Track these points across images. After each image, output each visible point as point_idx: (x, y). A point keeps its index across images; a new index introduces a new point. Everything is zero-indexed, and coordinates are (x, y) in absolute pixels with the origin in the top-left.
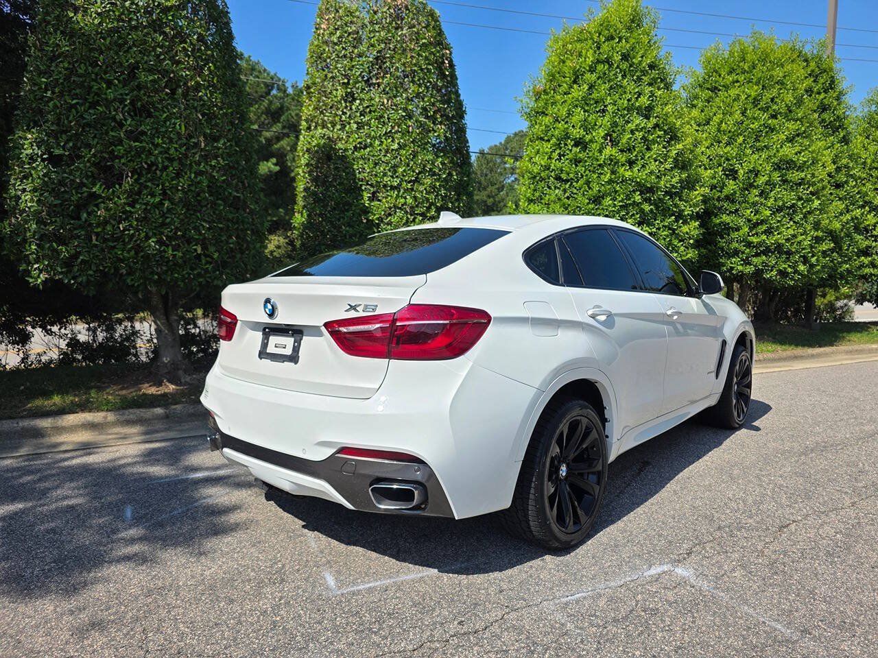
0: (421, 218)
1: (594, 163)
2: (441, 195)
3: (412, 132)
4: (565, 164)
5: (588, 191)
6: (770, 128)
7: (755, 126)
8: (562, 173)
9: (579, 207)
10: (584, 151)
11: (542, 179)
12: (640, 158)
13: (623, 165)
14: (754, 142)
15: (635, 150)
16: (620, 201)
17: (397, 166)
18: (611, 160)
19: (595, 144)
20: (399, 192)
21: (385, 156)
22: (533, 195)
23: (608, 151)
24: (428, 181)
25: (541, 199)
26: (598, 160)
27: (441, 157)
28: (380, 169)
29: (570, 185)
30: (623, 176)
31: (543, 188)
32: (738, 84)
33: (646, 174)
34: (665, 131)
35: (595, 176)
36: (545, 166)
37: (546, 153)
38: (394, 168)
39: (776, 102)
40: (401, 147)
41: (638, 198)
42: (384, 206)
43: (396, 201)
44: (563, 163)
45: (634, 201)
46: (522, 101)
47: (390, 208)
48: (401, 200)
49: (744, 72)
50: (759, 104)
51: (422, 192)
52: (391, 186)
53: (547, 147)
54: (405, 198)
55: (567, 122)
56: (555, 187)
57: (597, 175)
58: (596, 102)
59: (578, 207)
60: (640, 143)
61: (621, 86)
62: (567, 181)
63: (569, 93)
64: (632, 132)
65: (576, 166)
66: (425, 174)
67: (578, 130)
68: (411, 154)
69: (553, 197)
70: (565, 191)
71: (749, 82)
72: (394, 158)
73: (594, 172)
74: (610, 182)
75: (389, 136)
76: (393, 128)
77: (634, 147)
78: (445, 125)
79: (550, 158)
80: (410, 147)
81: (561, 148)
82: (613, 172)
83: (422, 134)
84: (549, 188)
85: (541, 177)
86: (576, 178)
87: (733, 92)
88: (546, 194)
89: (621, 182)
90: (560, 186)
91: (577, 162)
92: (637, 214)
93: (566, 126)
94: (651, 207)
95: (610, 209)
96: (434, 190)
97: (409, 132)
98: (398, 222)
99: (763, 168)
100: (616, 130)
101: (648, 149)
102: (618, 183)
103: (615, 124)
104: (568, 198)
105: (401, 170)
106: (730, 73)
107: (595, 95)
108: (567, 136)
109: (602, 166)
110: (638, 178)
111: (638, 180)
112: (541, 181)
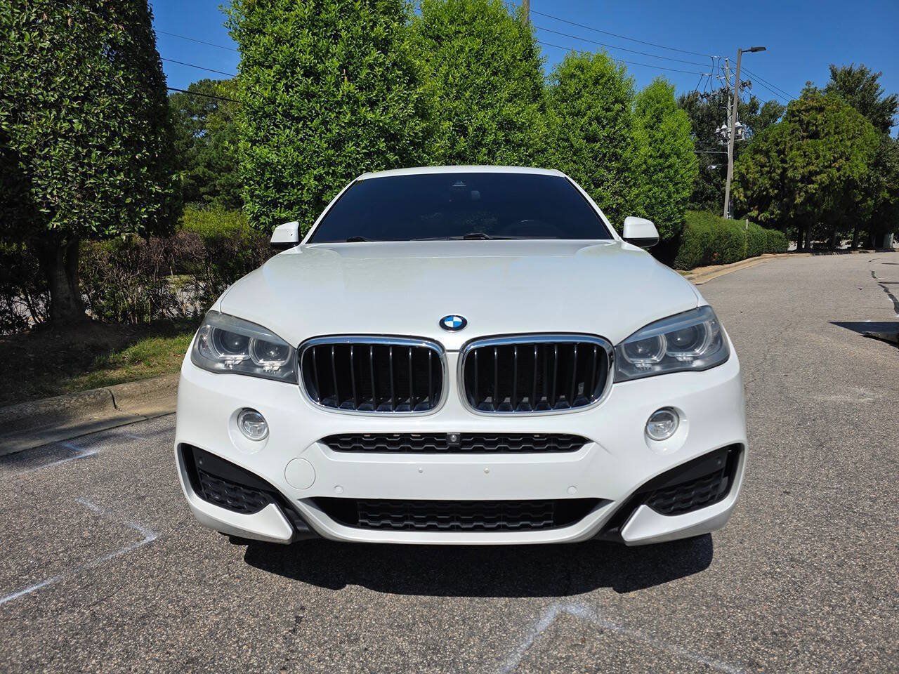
0: (99, 152)
1: (331, 99)
2: (128, 122)
3: (73, 27)
4: (293, 97)
5: (326, 134)
6: (493, 85)
7: (479, 81)
8: (291, 109)
9: (317, 152)
10: (317, 84)
11: (267, 116)
12: (381, 99)
13: (363, 105)
14: (479, 98)
15: (375, 89)
16: (363, 148)
17: (52, 74)
18: (350, 98)
19: (330, 76)
20: (59, 111)
21: (29, 56)
22: (256, 134)
23: (347, 86)
24: (105, 100)
25: (268, 140)
26: (335, 96)
27: (123, 69)
28: (22, 75)
29: (303, 125)
30: (365, 118)
31: (269, 126)
32: (460, 35)
33: (390, 118)
34: (404, 71)
35: (333, 116)
36: (269, 98)
37: (269, 83)
38: (48, 76)
39: (496, 59)
40: (57, 46)
41: (382, 145)
42: (35, 132)
43: (56, 125)
44: (291, 96)
45: (378, 149)
46: (229, 13)
47: (46, 135)
48: (64, 125)
49: (465, 23)
50: (481, 58)
51: (97, 115)
52: (45, 102)
53: (269, 75)
54: (71, 122)
55: (292, 45)
56: (285, 126)
57: (335, 114)
58: (326, 25)
59: (315, 152)
60: (380, 81)
61: (354, 11)
62: (298, 119)
63: (291, 10)
64: (371, 67)
65: (309, 101)
66: (100, 91)
67: (308, 57)
68: (73, 59)
69: (283, 139)
70: (297, 131)
71: (470, 35)
72: (45, 62)
73: (330, 110)
74: (350, 124)
75: (33, 28)
76: (39, 16)
77: (373, 85)
78: (124, 26)
79: (274, 88)
80: (71, 49)
81: (287, 78)
82: (353, 113)
83: (89, 31)
84: (278, 127)
85: (265, 112)
86: (310, 116)
87: (457, 43)
88: (274, 134)
89: (363, 125)
90: (291, 124)
91: (309, 96)
92: (383, 164)
93: (292, 50)
94: (396, 157)
95: (354, 156)
96: (117, 115)
97: (66, 25)
98: (62, 156)
99: (489, 126)
100: (353, 61)
101: (389, 90)
102: (359, 127)
103: (350, 56)
104: (301, 140)
105: (58, 80)
106: (451, 22)
107: (324, 16)
108: (294, 63)
109: (339, 104)
110: (381, 121)
111: (381, 124)
112: (265, 118)
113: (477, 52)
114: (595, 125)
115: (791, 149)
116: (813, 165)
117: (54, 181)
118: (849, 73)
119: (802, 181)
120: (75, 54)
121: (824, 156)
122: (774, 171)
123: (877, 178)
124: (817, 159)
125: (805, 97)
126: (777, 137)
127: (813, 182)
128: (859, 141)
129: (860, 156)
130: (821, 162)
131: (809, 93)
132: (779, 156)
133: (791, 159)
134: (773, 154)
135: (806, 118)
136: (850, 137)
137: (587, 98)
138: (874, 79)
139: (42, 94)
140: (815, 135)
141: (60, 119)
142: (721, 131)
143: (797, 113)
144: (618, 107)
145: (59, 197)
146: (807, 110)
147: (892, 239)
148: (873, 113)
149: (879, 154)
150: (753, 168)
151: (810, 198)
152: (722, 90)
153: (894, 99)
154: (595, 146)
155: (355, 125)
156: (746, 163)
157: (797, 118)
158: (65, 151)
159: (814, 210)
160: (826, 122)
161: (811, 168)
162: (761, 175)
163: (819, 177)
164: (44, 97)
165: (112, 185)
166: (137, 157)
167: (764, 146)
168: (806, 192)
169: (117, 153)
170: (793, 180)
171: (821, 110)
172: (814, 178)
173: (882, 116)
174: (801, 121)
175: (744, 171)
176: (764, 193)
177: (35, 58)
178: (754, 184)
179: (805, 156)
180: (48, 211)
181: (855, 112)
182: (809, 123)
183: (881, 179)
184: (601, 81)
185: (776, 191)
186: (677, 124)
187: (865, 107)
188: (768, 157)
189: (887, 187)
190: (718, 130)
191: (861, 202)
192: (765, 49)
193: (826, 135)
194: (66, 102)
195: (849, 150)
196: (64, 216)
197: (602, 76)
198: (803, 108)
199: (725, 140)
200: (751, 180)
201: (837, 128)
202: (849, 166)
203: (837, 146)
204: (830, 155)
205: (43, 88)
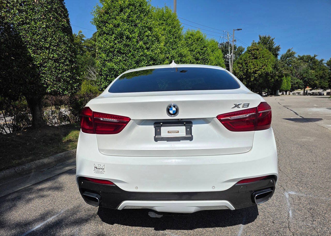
0: (62, 65)
2: (70, 54)
4: (122, 46)
5: (133, 59)
8: (121, 50)
9: (130, 65)
10: (130, 42)
12: (151, 47)
13: (145, 49)
14: (171, 46)
17: (47, 37)
18: (141, 47)
20: (49, 50)
21: (39, 30)
22: (106, 58)
24: (63, 47)
25: (111, 60)
27: (67, 35)
28: (37, 37)
29: (125, 55)
30: (146, 53)
33: (154, 54)
34: (156, 38)
42: (42, 57)
43: (49, 55)
47: (45, 59)
48: (51, 55)
51: (61, 52)
52: (45, 47)
54: (53, 54)
56: (118, 56)
62: (123, 54)
63: (119, 16)
64: (147, 36)
66: (61, 43)
69: (118, 60)
72: (44, 33)
77: (148, 42)
80: (52, 28)
86: (128, 52)
88: (113, 58)
89: (146, 56)
90: (121, 55)
96: (67, 52)
97: (50, 20)
98: (51, 66)
100: (141, 34)
105: (49, 39)
109: (138, 49)
110: (151, 55)
111: (151, 56)
112: (110, 53)
113: (170, 31)
114: (198, 54)
115: (249, 62)
116: (256, 68)
117: (48, 75)
118: (265, 38)
119: (253, 73)
120: (53, 30)
121: (260, 65)
122: (244, 70)
123: (275, 72)
124: (257, 66)
125: (253, 45)
126: (245, 58)
127: (256, 74)
128: (269, 60)
129: (270, 65)
130: (259, 67)
131: (254, 44)
132: (245, 65)
133: (249, 66)
134: (244, 64)
135: (253, 52)
136: (267, 59)
137: (195, 46)
138: (272, 40)
139: (44, 44)
140: (256, 58)
141: (50, 53)
142: (227, 56)
143: (250, 51)
144: (205, 49)
145: (50, 81)
146: (253, 50)
147: (278, 92)
148: (273, 51)
149: (275, 65)
150: (238, 69)
151: (255, 79)
152: (227, 42)
153: (279, 46)
154: (198, 62)
155: (143, 56)
156: (235, 67)
157: (251, 52)
158: (52, 64)
159: (256, 82)
160: (259, 54)
161: (256, 69)
162: (240, 71)
163: (258, 72)
164: (45, 45)
165: (66, 76)
166: (73, 66)
167: (241, 61)
168: (254, 77)
169: (67, 65)
170: (250, 73)
171: (258, 50)
172: (256, 72)
173: (275, 52)
174: (252, 53)
175: (235, 70)
176: (241, 77)
177: (41, 31)
178: (238, 74)
179: (254, 65)
180: (46, 86)
181: (268, 51)
182: (254, 54)
183: (276, 72)
184: (199, 40)
185: (245, 76)
186: (219, 54)
187: (270, 49)
188: (242, 65)
189: (277, 75)
190: (226, 56)
191: (270, 80)
192: (242, 30)
193: (260, 58)
194: (52, 47)
195: (267, 63)
196: (51, 88)
197: (199, 38)
198: (252, 49)
199: (228, 59)
200: (237, 73)
201: (263, 56)
202: (267, 68)
203: (263, 62)
204: (261, 65)
205: (44, 42)
